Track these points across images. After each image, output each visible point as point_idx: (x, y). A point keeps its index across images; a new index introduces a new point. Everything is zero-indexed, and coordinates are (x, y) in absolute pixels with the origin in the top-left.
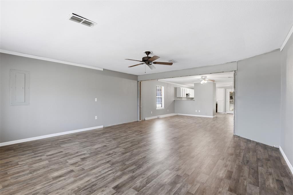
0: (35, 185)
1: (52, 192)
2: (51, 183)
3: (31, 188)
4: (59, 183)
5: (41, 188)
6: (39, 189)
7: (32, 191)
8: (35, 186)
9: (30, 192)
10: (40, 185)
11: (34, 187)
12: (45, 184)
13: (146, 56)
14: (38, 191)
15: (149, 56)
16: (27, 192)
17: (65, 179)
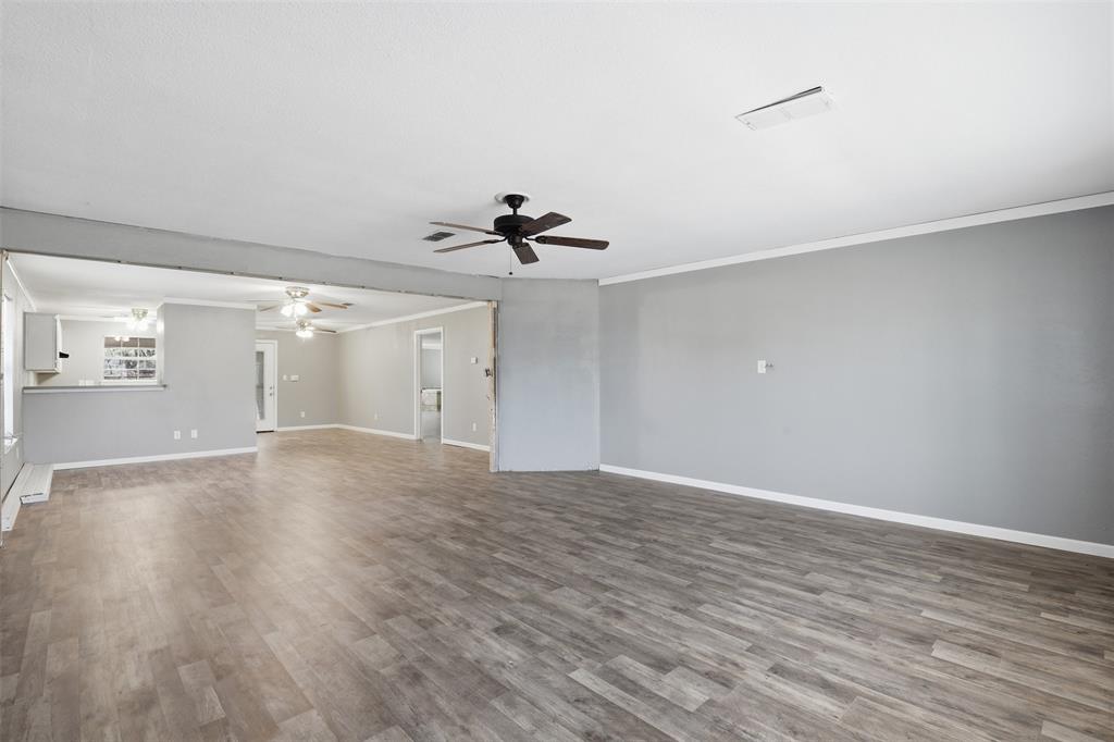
0: (917, 726)
1: (904, 674)
2: (873, 693)
3: (936, 728)
4: (860, 676)
5: (914, 704)
6: (922, 707)
7: (945, 719)
8: (920, 722)
9: (949, 721)
10: (906, 716)
11: (927, 725)
12: (890, 706)
13: (510, 211)
14: (931, 705)
15: (520, 212)
16: (959, 731)
17: (835, 671)
